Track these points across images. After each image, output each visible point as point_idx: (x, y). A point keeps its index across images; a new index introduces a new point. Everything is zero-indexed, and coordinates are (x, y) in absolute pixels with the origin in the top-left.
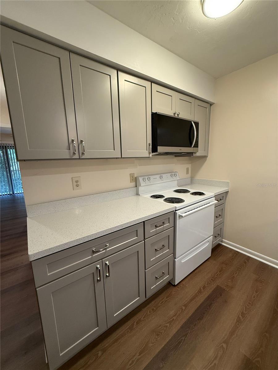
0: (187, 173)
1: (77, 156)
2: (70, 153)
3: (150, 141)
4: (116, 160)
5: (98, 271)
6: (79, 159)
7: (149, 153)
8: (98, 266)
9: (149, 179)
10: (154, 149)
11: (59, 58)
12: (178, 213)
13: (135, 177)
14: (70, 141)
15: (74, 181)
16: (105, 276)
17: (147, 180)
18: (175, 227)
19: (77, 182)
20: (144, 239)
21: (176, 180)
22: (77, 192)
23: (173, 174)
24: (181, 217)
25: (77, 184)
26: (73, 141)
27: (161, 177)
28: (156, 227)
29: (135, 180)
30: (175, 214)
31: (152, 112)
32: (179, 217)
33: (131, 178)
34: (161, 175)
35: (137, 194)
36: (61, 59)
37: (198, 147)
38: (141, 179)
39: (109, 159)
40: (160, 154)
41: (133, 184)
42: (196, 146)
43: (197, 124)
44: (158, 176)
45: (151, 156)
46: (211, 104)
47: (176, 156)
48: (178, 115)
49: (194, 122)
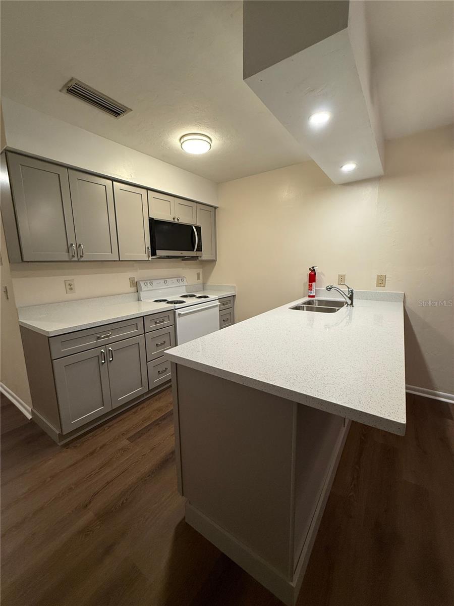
0: (198, 278)
1: (75, 259)
2: (69, 255)
3: (148, 244)
4: (113, 262)
5: (103, 355)
6: (78, 261)
7: (149, 257)
8: (103, 350)
9: (151, 284)
10: (153, 253)
11: (59, 175)
12: (178, 311)
13: (136, 281)
14: (69, 245)
15: (67, 284)
16: (109, 361)
17: (149, 284)
18: (175, 325)
19: (70, 285)
20: (145, 333)
21: (183, 286)
22: (70, 296)
23: (180, 278)
24: (179, 314)
25: (70, 287)
26: (72, 245)
27: (165, 282)
28: (156, 323)
29: (136, 285)
30: (175, 313)
31: (149, 217)
32: (179, 315)
33: (131, 282)
34: (165, 279)
35: (139, 300)
36: (60, 176)
37: (201, 251)
38: (142, 284)
39: (104, 262)
40: (161, 258)
41: (134, 289)
42: (200, 249)
43: (198, 229)
44: (162, 281)
45: (150, 259)
46: (215, 208)
47: (183, 260)
48: (178, 219)
49: (195, 227)
